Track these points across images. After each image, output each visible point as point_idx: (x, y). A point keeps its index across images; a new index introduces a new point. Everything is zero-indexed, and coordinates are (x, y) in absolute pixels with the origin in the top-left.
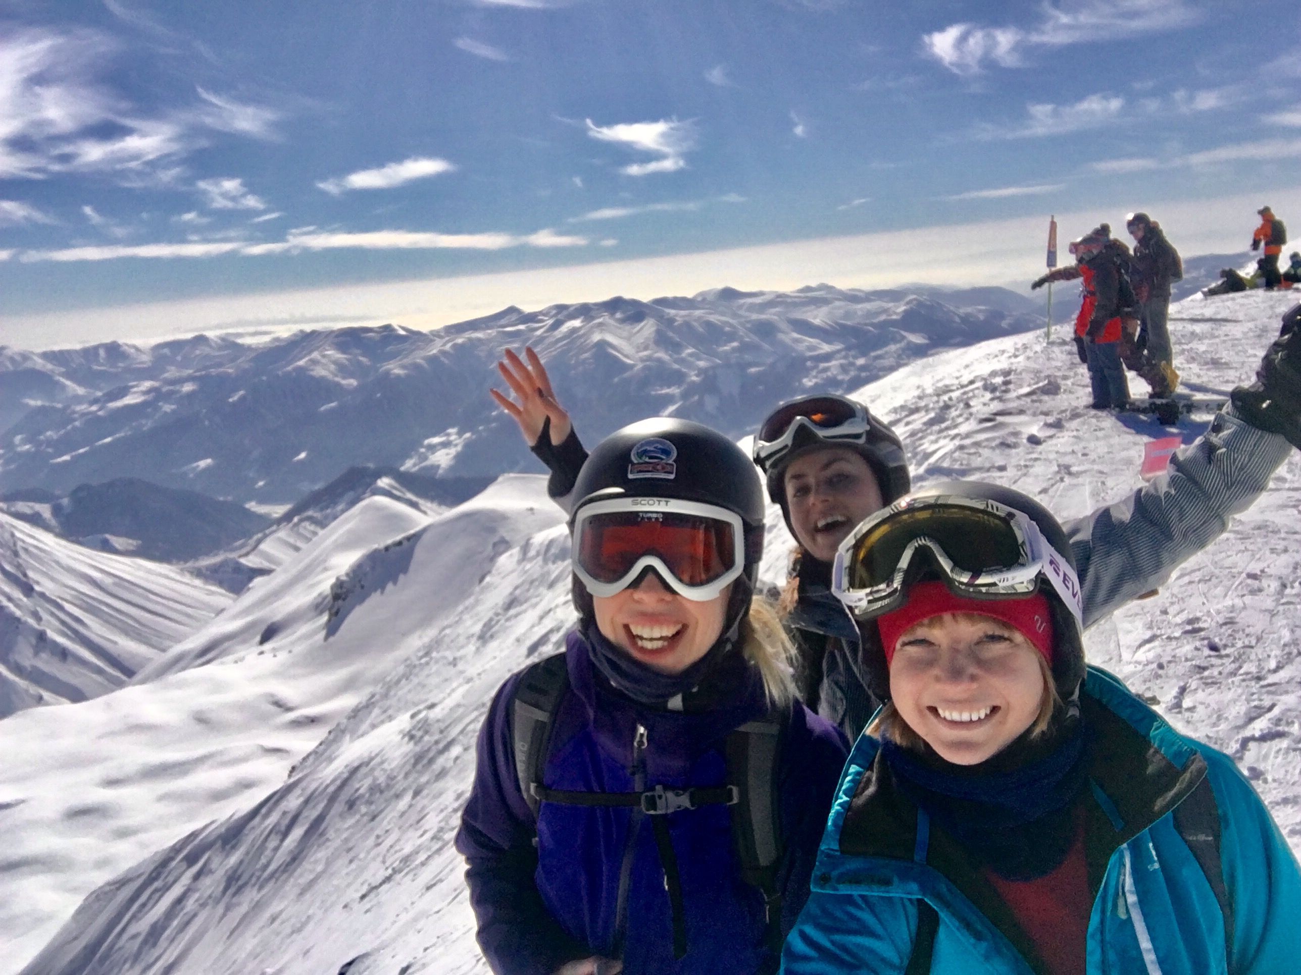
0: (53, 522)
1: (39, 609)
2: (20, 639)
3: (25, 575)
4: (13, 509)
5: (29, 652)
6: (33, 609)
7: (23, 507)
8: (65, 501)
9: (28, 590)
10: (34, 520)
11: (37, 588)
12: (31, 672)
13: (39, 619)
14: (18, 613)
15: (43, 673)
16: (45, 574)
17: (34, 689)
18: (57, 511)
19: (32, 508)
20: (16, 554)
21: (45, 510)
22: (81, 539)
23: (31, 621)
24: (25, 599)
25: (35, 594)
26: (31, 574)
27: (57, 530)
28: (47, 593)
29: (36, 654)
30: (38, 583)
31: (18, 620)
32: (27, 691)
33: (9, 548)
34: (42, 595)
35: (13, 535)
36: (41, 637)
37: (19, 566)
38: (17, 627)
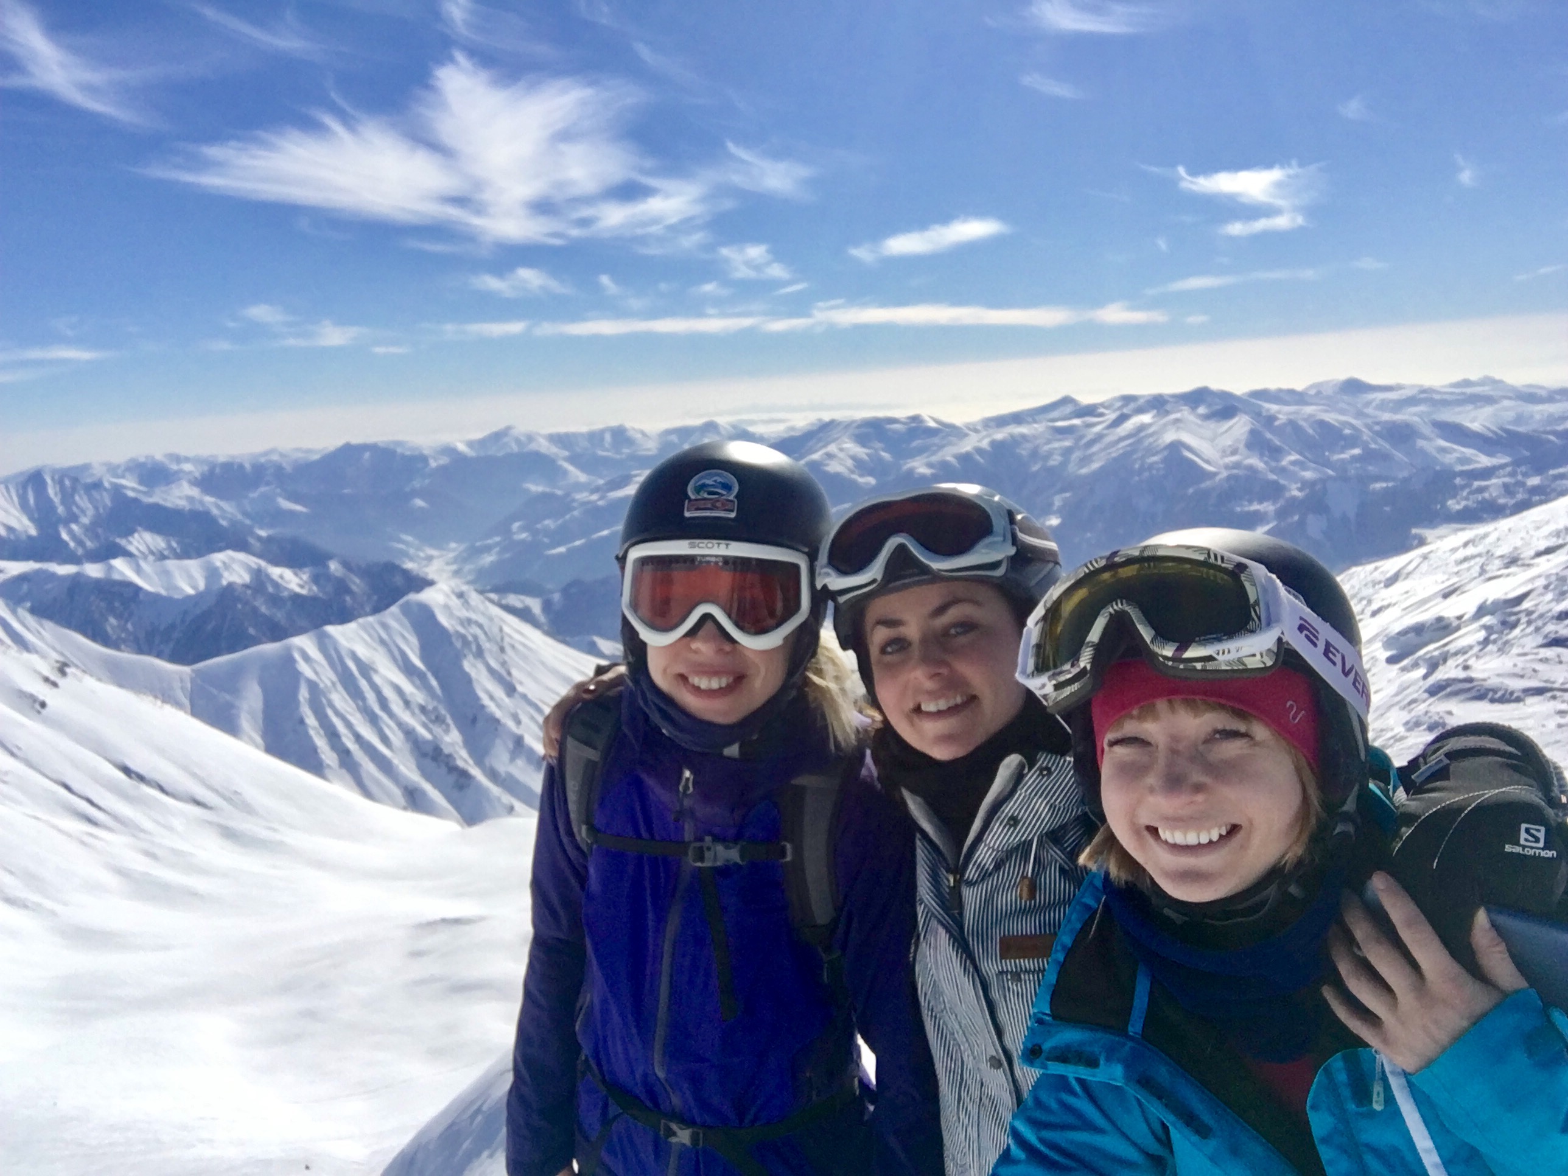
0: (542, 619)
1: (520, 712)
2: (498, 742)
3: (509, 674)
4: (504, 602)
5: (505, 757)
6: (513, 711)
7: (513, 600)
8: (556, 597)
9: (510, 690)
10: (524, 614)
11: (520, 688)
12: (505, 780)
13: (518, 722)
14: (498, 714)
15: (517, 782)
16: (530, 675)
17: (507, 799)
18: (547, 606)
19: (522, 601)
20: (502, 650)
21: (535, 605)
22: (568, 639)
23: (511, 724)
24: (507, 700)
25: (516, 695)
26: (514, 672)
27: (546, 628)
28: (530, 696)
29: (512, 759)
30: (521, 683)
31: (498, 721)
32: (499, 799)
33: (497, 643)
34: (524, 697)
35: (501, 630)
36: (519, 741)
37: (504, 664)
38: (496, 729)
